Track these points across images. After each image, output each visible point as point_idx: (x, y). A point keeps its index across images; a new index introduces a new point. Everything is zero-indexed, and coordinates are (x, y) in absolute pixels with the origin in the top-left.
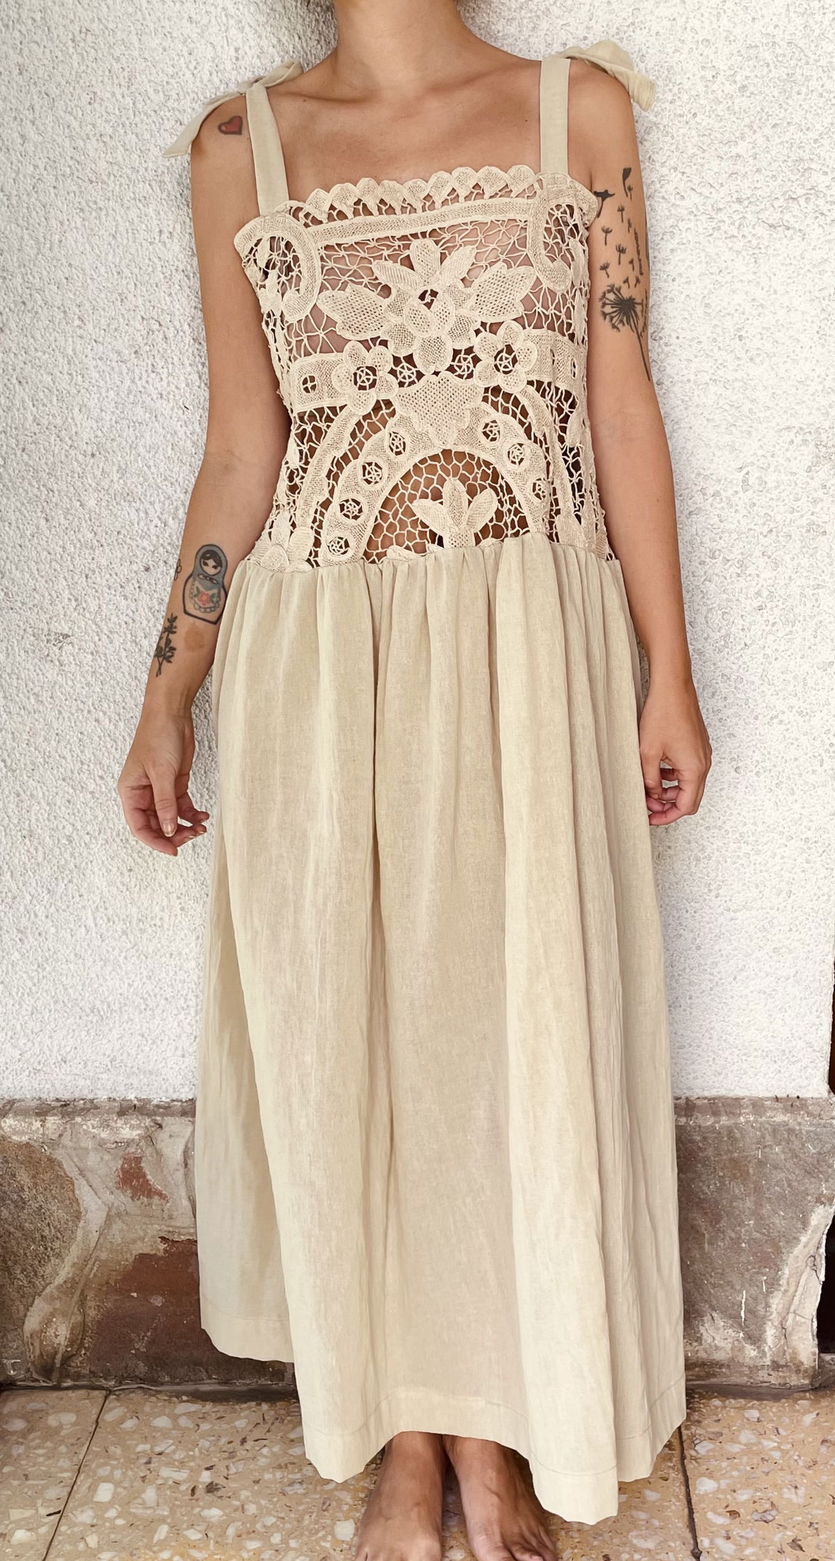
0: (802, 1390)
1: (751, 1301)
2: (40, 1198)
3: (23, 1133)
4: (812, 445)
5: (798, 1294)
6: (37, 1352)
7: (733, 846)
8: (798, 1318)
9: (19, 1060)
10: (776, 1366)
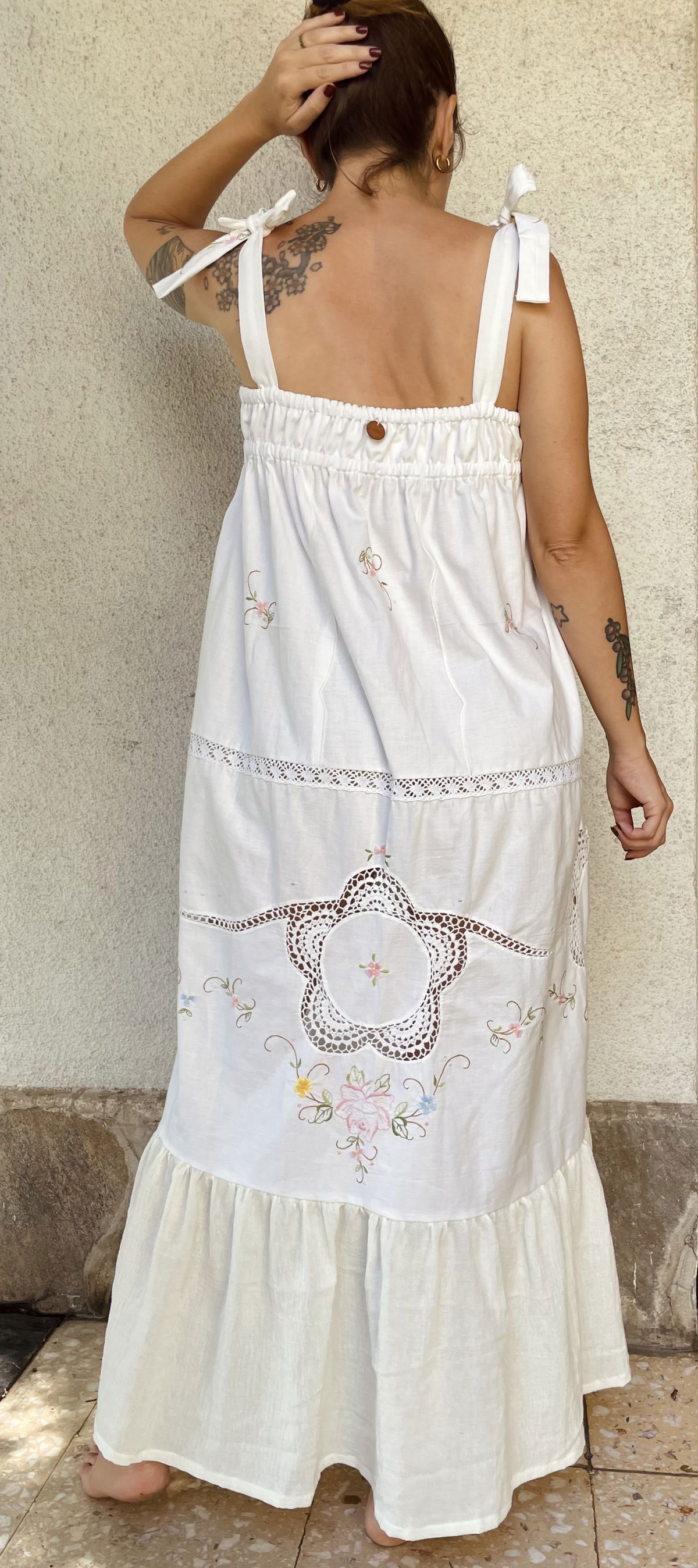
0: (685, 1351)
1: (641, 1272)
2: (100, 1164)
3: (88, 1112)
4: (663, 600)
5: (679, 1267)
6: (93, 1291)
7: (615, 900)
8: (680, 1288)
9: (90, 1058)
10: (663, 1330)
